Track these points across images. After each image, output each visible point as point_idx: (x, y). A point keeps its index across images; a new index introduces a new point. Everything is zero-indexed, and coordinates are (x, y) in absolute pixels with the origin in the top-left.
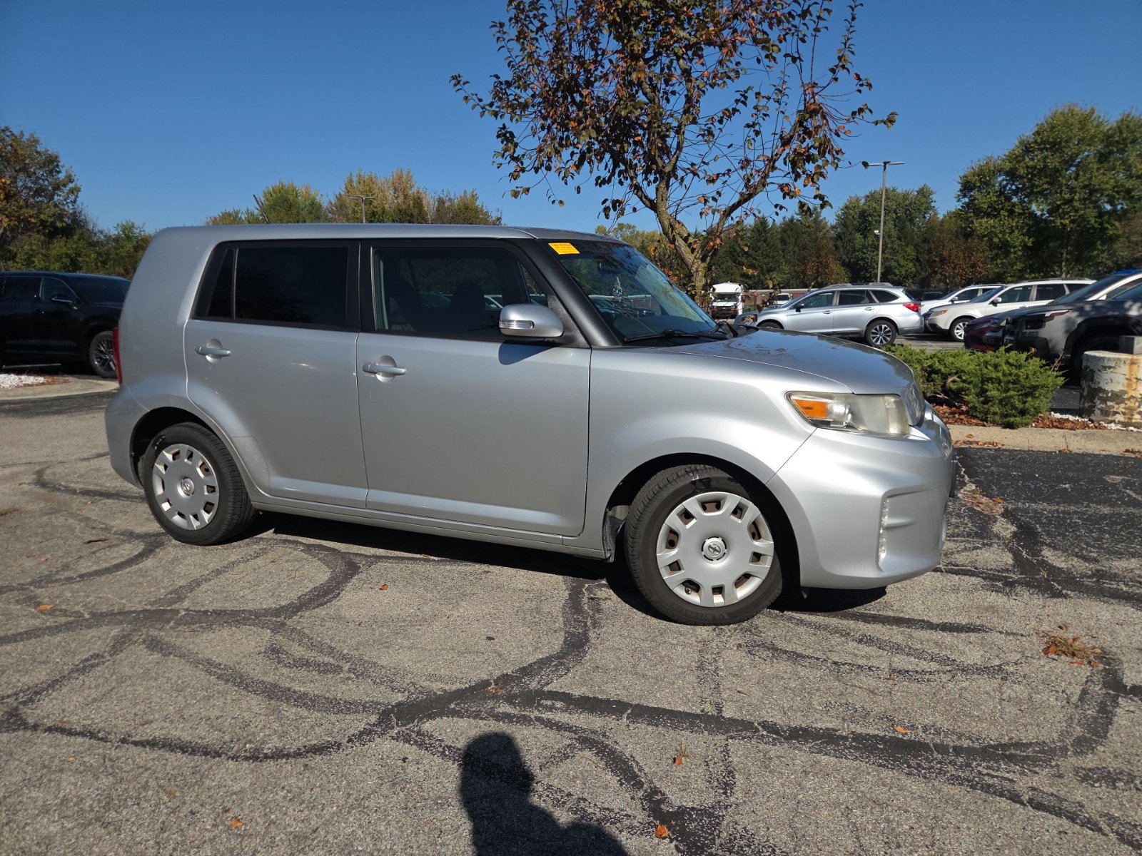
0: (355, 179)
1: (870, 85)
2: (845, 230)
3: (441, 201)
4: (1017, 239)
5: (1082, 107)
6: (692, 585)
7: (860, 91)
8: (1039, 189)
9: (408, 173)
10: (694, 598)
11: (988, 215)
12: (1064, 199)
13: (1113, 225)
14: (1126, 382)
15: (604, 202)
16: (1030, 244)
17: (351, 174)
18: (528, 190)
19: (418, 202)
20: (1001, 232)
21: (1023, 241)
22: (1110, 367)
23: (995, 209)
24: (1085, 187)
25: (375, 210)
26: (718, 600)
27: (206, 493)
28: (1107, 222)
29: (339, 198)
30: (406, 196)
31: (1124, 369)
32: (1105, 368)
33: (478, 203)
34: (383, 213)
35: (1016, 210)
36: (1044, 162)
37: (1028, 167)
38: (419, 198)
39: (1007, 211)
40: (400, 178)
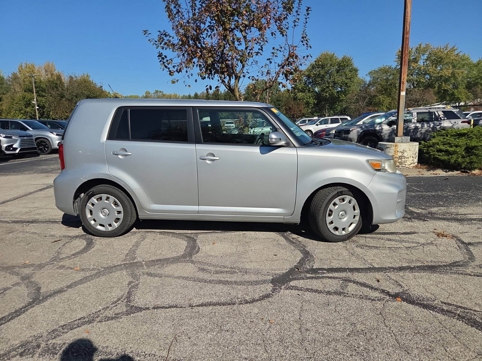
0: (24, 65)
1: (310, 47)
2: (248, 96)
3: (71, 78)
4: (312, 101)
5: (330, 53)
6: (336, 229)
7: (307, 49)
8: (318, 82)
9: (53, 64)
10: (337, 233)
11: (302, 92)
12: (326, 86)
13: (342, 96)
14: (394, 152)
15: (206, 86)
16: (316, 103)
17: (21, 63)
18: (178, 81)
19: (59, 77)
20: (306, 98)
21: (314, 101)
22: (389, 147)
23: (304, 89)
24: (333, 82)
25: (36, 81)
26: (344, 233)
27: (116, 215)
28: (341, 95)
29: (14, 74)
30: (52, 75)
31: (393, 148)
32: (387, 148)
33: (91, 79)
34: (40, 82)
35: (311, 90)
36: (319, 72)
37: (314, 74)
38: (59, 76)
39: (308, 90)
40: (48, 66)
